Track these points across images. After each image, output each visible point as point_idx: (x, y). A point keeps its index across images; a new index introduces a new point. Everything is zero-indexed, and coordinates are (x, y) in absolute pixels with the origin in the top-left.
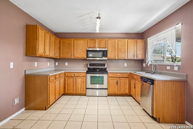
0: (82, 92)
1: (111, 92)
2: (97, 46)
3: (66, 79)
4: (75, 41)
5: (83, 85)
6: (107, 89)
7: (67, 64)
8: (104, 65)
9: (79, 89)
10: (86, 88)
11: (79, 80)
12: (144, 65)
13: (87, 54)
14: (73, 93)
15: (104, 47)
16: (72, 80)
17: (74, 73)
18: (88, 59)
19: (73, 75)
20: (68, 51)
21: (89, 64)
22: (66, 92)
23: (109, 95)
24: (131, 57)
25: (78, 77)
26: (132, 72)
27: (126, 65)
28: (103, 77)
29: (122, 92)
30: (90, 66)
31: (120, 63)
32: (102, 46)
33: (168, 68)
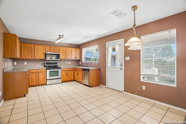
0: (44, 83)
1: (63, 80)
2: (52, 51)
3: (30, 75)
4: (35, 46)
5: (44, 78)
6: (61, 78)
7: (25, 63)
8: (57, 63)
9: (41, 81)
10: (47, 80)
11: (41, 75)
12: (80, 63)
13: (45, 56)
14: (36, 85)
15: (57, 52)
16: (35, 75)
17: (37, 70)
18: (46, 59)
19: (35, 72)
20: (29, 53)
21: (45, 63)
22: (30, 84)
23: (62, 82)
24: (73, 58)
25: (40, 73)
26: (75, 67)
27: (70, 63)
28: (58, 71)
29: (70, 79)
30: (46, 64)
31: (67, 62)
32: (56, 51)
33: (93, 64)
